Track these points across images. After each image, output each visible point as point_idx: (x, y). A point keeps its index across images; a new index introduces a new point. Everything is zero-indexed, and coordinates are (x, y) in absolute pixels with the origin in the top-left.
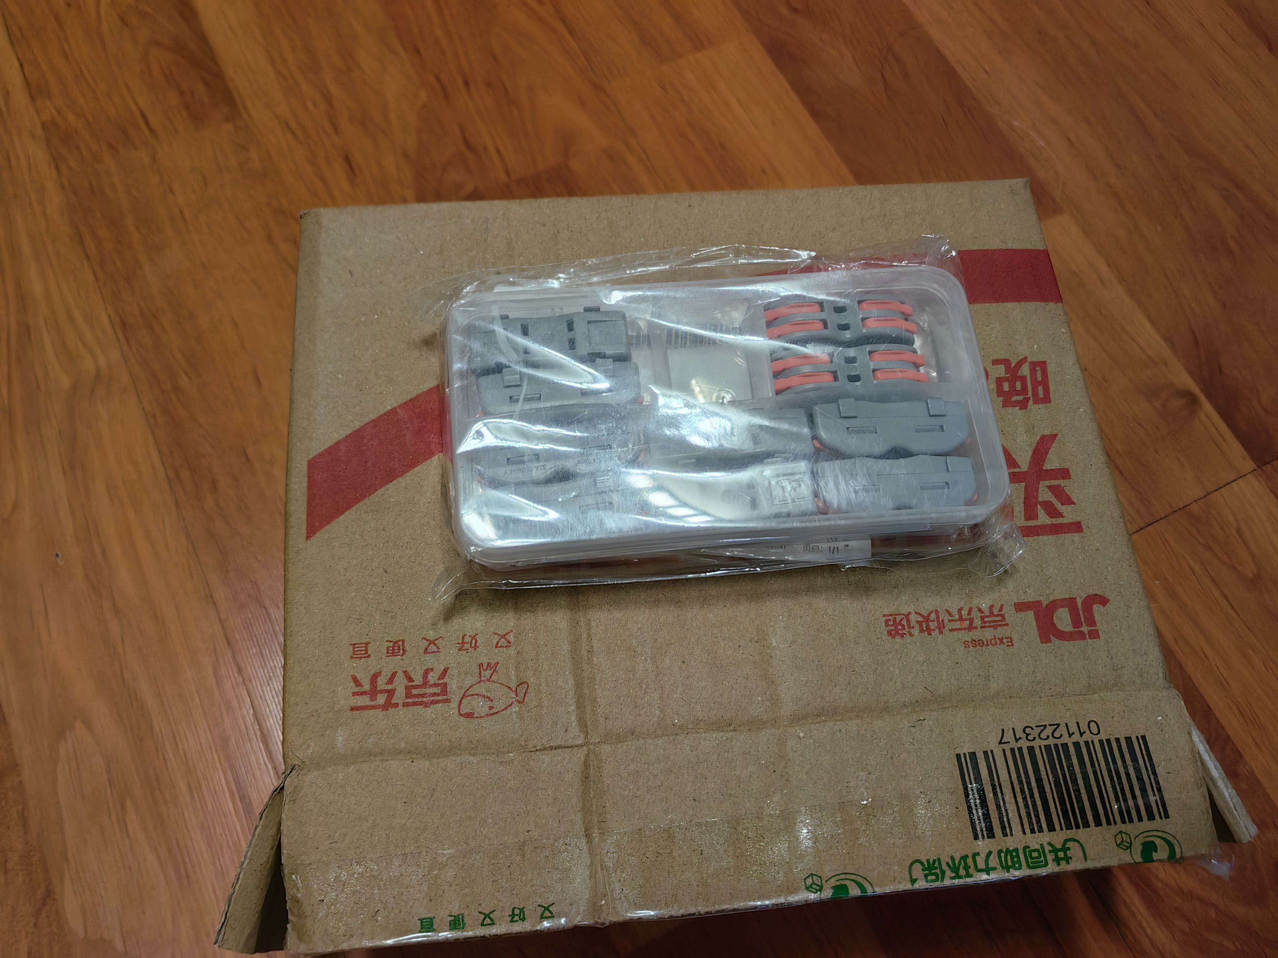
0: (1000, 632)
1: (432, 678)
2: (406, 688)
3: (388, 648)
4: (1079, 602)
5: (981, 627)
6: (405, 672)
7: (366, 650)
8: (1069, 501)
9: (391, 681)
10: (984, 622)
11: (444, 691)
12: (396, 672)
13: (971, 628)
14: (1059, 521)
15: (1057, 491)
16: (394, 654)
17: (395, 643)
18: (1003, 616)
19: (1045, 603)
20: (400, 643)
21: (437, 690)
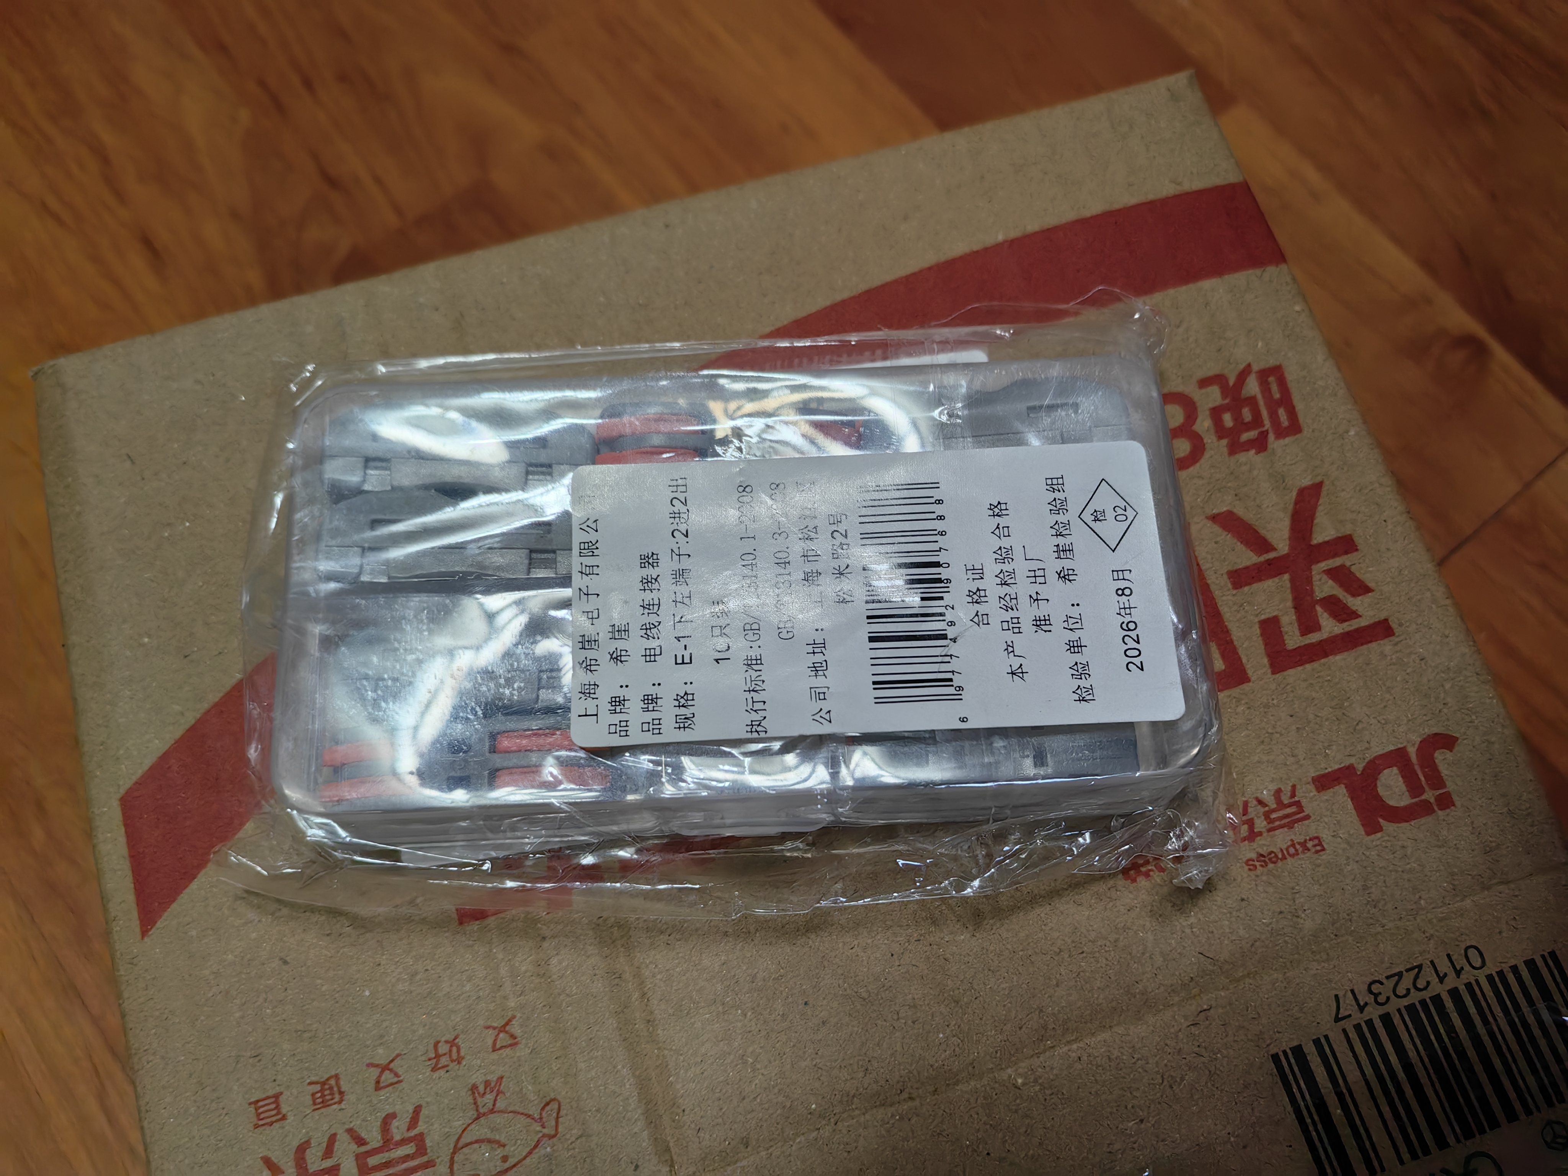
0: (1300, 832)
1: (398, 1130)
2: (358, 1157)
3: (313, 1095)
4: (1412, 751)
5: (1269, 830)
6: (350, 1131)
7: (278, 1107)
8: (1361, 589)
9: (329, 1152)
10: (1271, 821)
11: (421, 1150)
12: (335, 1135)
13: (1253, 835)
14: (1354, 624)
15: (1341, 576)
16: (325, 1104)
17: (323, 1084)
18: (1298, 804)
19: (1360, 767)
20: (333, 1082)
21: (409, 1149)
